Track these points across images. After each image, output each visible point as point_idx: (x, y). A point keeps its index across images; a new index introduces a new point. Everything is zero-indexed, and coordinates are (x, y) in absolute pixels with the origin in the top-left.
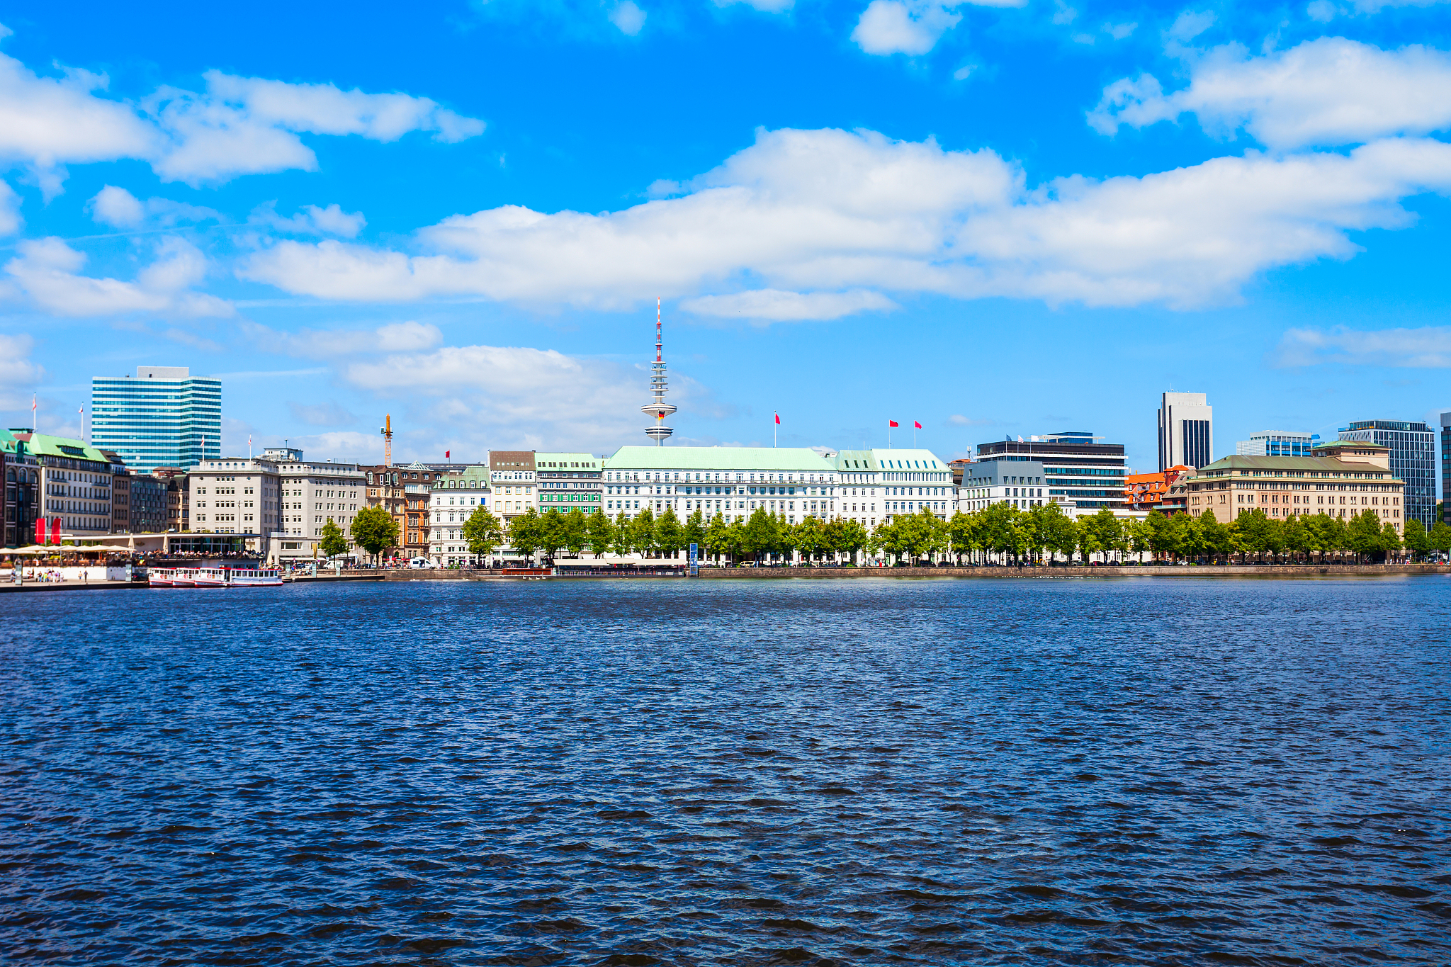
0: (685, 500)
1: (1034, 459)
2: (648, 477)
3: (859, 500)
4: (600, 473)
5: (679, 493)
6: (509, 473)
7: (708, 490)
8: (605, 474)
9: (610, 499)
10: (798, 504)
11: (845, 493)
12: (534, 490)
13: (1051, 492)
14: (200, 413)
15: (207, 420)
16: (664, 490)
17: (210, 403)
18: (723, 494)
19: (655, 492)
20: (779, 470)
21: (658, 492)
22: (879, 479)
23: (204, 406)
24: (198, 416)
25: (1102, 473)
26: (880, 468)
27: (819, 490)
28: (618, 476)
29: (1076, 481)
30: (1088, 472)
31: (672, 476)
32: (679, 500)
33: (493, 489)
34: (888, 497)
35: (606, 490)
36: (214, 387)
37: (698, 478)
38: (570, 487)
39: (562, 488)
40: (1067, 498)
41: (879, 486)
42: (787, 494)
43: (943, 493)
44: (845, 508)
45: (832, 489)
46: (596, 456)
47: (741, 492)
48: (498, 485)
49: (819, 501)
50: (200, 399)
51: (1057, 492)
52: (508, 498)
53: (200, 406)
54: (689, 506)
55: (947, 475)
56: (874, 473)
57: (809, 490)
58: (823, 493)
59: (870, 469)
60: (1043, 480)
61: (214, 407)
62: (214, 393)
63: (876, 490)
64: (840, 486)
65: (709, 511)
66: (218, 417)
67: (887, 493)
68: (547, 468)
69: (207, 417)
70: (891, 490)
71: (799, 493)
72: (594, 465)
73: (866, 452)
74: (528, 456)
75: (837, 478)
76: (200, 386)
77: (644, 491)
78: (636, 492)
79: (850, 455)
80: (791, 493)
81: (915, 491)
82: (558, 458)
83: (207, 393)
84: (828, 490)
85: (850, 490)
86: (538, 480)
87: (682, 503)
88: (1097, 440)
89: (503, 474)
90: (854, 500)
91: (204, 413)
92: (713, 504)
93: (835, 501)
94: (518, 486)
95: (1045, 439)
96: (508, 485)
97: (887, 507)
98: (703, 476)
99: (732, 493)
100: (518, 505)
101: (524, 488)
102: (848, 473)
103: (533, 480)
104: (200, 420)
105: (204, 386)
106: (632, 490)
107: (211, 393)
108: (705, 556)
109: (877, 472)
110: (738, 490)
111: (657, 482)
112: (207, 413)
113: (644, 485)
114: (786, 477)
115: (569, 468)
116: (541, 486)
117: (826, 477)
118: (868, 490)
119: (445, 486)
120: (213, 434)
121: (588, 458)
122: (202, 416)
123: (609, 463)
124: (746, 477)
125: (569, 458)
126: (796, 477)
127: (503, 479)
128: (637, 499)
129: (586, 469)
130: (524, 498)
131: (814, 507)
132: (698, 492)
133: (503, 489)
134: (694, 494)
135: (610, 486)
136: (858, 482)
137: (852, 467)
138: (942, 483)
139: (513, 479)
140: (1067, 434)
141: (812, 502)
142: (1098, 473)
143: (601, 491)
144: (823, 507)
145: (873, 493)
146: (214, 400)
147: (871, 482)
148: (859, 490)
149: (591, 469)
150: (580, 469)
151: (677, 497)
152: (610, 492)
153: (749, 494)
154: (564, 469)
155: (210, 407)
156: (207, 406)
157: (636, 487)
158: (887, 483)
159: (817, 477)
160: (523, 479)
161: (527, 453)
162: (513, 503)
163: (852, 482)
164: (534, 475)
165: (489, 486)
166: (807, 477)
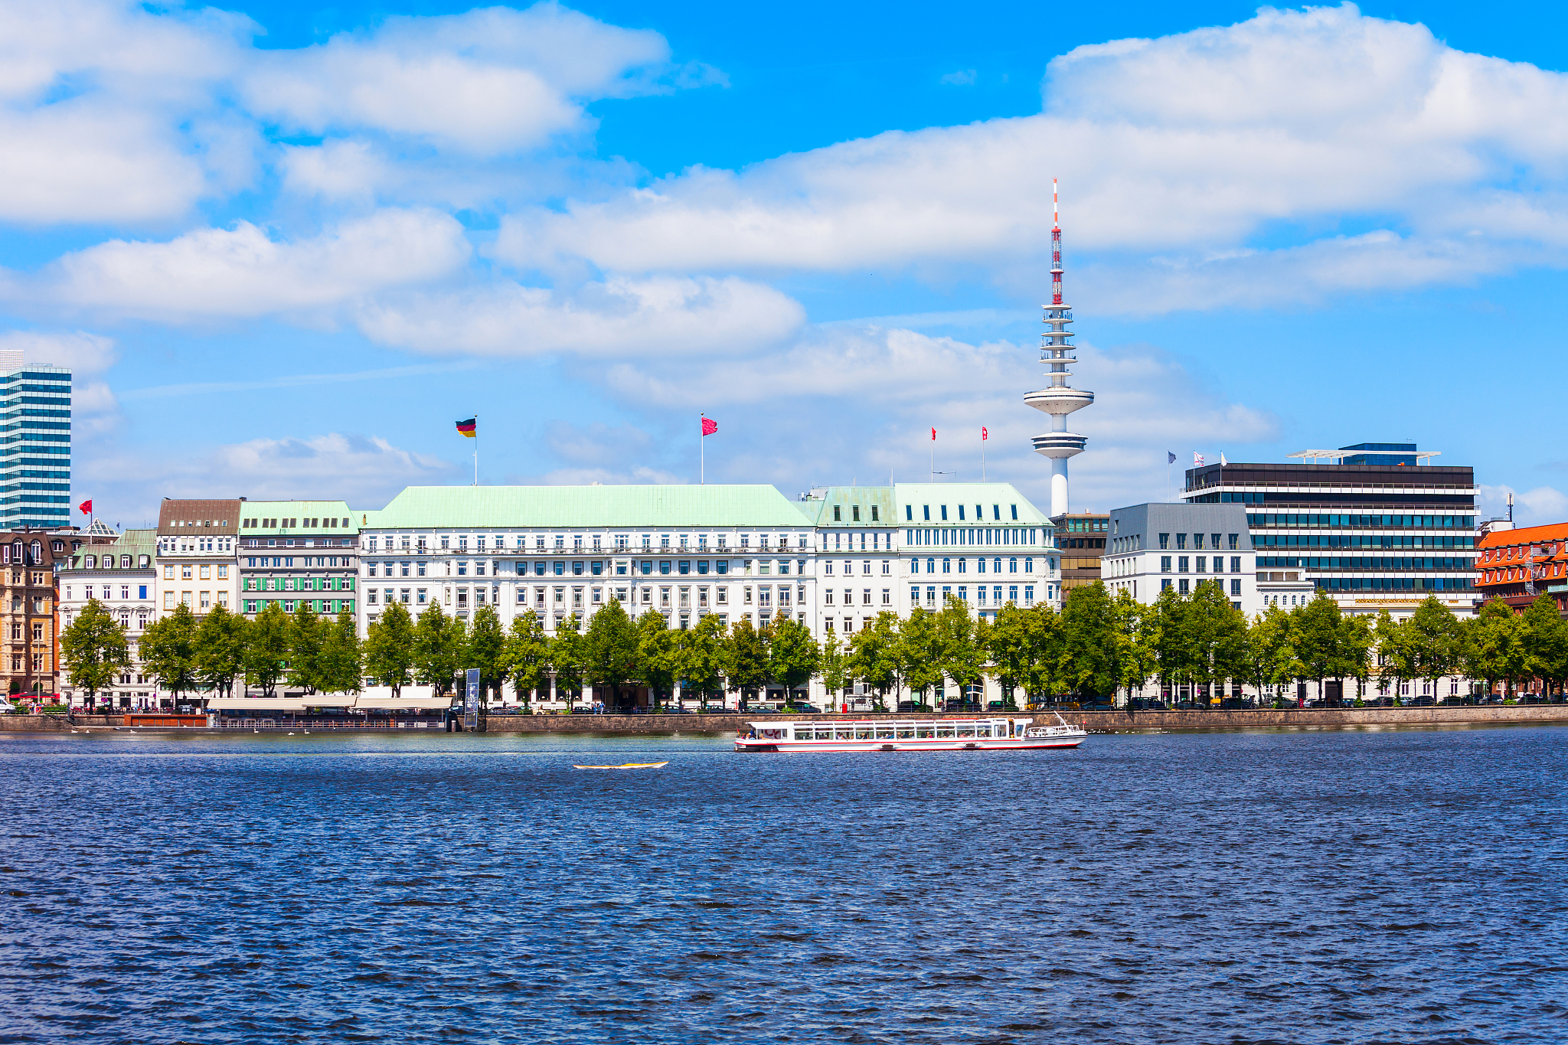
0: (513, 587)
1: (1233, 497)
2: (445, 544)
3: (858, 583)
4: (354, 538)
5: (501, 574)
6: (189, 541)
7: (559, 567)
8: (365, 538)
9: (373, 585)
10: (735, 592)
11: (829, 569)
12: (232, 570)
13: (1261, 562)
14: (34, 431)
15: (46, 444)
16: (471, 567)
17: (52, 413)
18: (587, 574)
19: (454, 573)
20: (698, 528)
21: (462, 571)
22: (899, 541)
23: (40, 419)
24: (31, 437)
25: (1427, 523)
26: (901, 519)
27: (775, 565)
28: (389, 543)
29: (1371, 540)
30: (1397, 522)
31: (490, 542)
32: (503, 587)
33: (160, 568)
34: (915, 577)
35: (364, 569)
36: (59, 383)
37: (540, 543)
38: (298, 563)
39: (283, 566)
40: (1303, 575)
41: (898, 555)
42: (713, 573)
43: (1029, 568)
44: (829, 599)
45: (802, 563)
46: (352, 508)
47: (622, 570)
48: (169, 563)
49: (775, 585)
50: (34, 407)
51: (1278, 562)
52: (187, 585)
53: (34, 419)
54: (521, 598)
55: (1039, 533)
56: (889, 530)
57: (755, 563)
58: (784, 570)
59: (882, 522)
60: (1244, 540)
61: (58, 420)
62: (59, 395)
63: (893, 563)
64: (818, 556)
65: (559, 606)
66: (67, 438)
67: (915, 569)
68: (260, 530)
69: (46, 438)
70: (923, 564)
71: (736, 571)
72: (346, 523)
73: (879, 491)
74: (229, 509)
75: (814, 541)
76: (35, 382)
77: (435, 569)
78: (422, 572)
79: (846, 496)
80: (722, 570)
81: (972, 564)
82: (279, 511)
83: (47, 395)
84: (794, 565)
85: (838, 564)
86: (241, 551)
87: (508, 592)
88: (1426, 458)
89: (179, 542)
90: (848, 583)
91: (40, 431)
92: (568, 594)
93: (809, 586)
94: (205, 562)
95: (1332, 456)
96: (187, 562)
97: (915, 596)
98: (550, 542)
99: (605, 574)
100: (205, 597)
101: (214, 568)
102: (838, 530)
103: (232, 552)
104: (34, 443)
105: (41, 382)
106: (413, 568)
107: (53, 395)
108: (553, 691)
109: (896, 529)
110: (614, 565)
111: (461, 553)
112: (46, 431)
113: (436, 558)
114: (712, 542)
115: (299, 530)
116: (245, 564)
117: (793, 540)
118: (876, 564)
119: (80, 565)
120: (58, 469)
121: (337, 510)
122: (37, 437)
123: (375, 519)
124: (635, 541)
125: (300, 511)
126: (733, 540)
127: (179, 551)
128: (422, 585)
129: (330, 531)
130: (214, 585)
131: (765, 598)
132: (540, 572)
133: (178, 569)
134: (531, 574)
135: (372, 562)
136: (857, 548)
137: (847, 519)
138: (1028, 548)
139: (197, 552)
140: (1372, 446)
141: (761, 588)
142: (1418, 523)
143: (356, 571)
144: (784, 596)
145: (886, 569)
146: (58, 407)
147: (882, 548)
148: (857, 564)
149: (339, 530)
150: (320, 530)
151: (500, 581)
152: (372, 573)
153: (639, 574)
154: (290, 531)
155: (52, 419)
156: (46, 419)
157: (422, 563)
158: (914, 548)
159: (774, 540)
160: (215, 551)
161: (229, 502)
162: (196, 595)
163: (844, 548)
164: (234, 542)
165: (155, 565)
166: (755, 541)
